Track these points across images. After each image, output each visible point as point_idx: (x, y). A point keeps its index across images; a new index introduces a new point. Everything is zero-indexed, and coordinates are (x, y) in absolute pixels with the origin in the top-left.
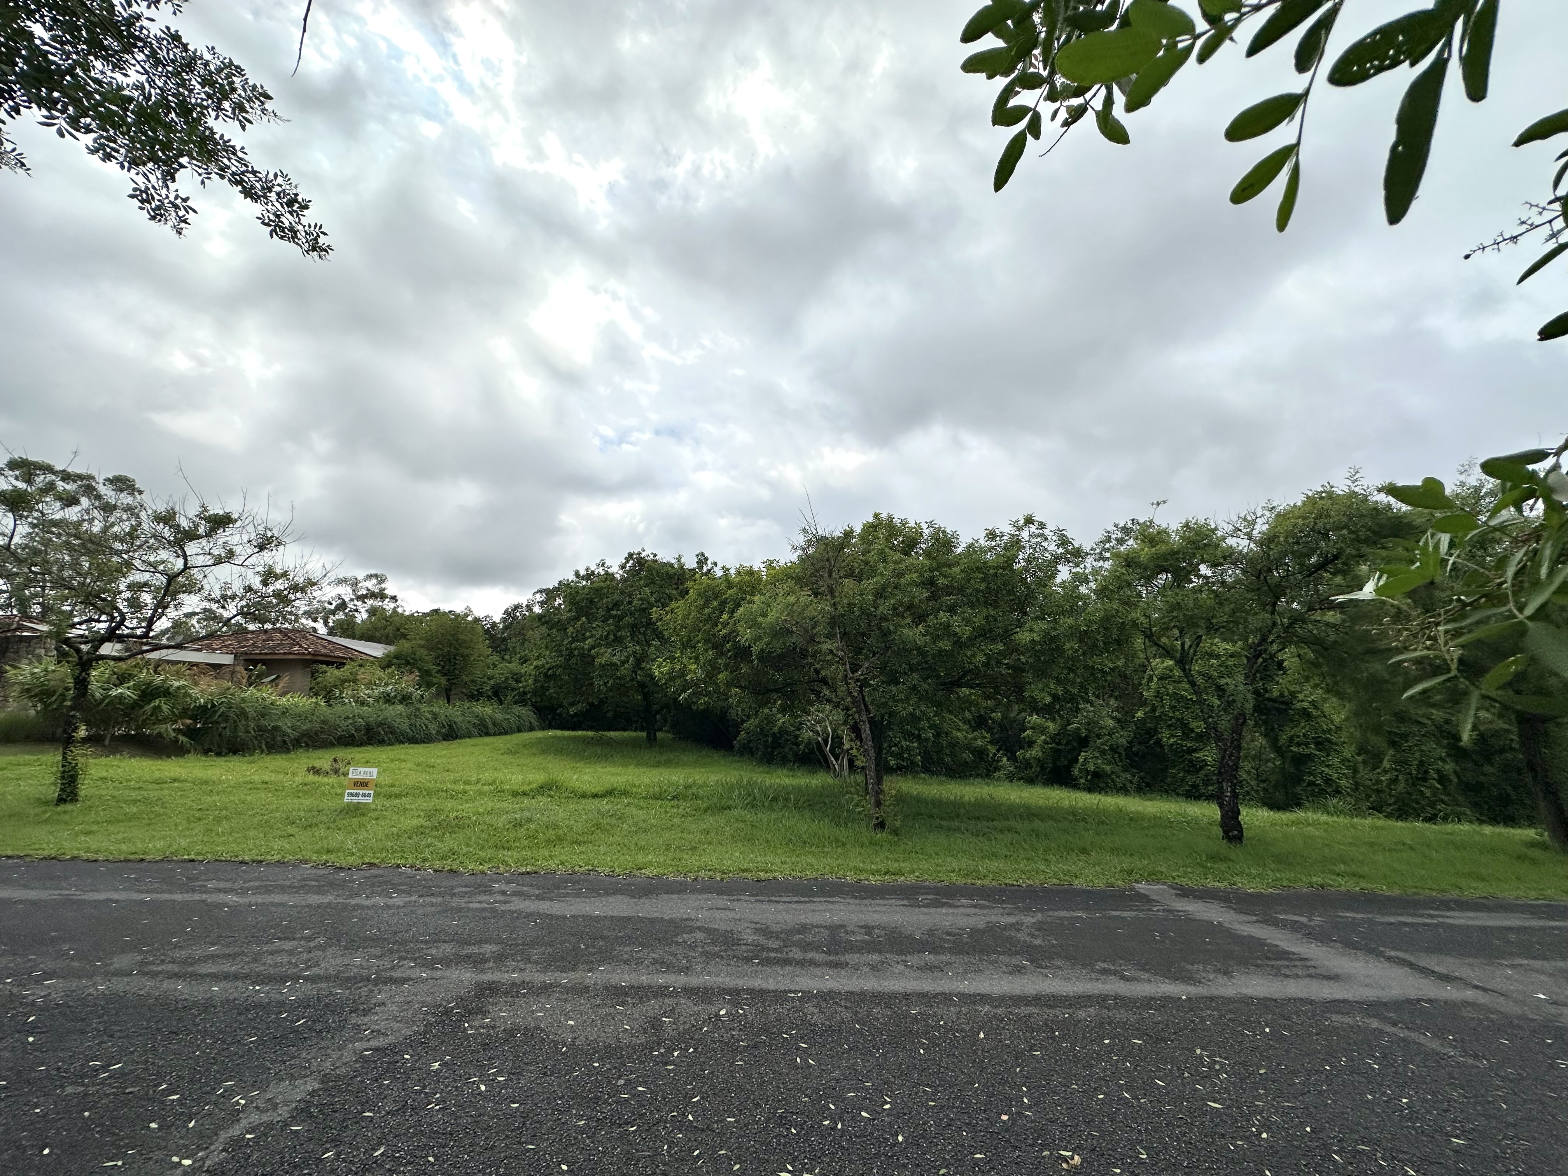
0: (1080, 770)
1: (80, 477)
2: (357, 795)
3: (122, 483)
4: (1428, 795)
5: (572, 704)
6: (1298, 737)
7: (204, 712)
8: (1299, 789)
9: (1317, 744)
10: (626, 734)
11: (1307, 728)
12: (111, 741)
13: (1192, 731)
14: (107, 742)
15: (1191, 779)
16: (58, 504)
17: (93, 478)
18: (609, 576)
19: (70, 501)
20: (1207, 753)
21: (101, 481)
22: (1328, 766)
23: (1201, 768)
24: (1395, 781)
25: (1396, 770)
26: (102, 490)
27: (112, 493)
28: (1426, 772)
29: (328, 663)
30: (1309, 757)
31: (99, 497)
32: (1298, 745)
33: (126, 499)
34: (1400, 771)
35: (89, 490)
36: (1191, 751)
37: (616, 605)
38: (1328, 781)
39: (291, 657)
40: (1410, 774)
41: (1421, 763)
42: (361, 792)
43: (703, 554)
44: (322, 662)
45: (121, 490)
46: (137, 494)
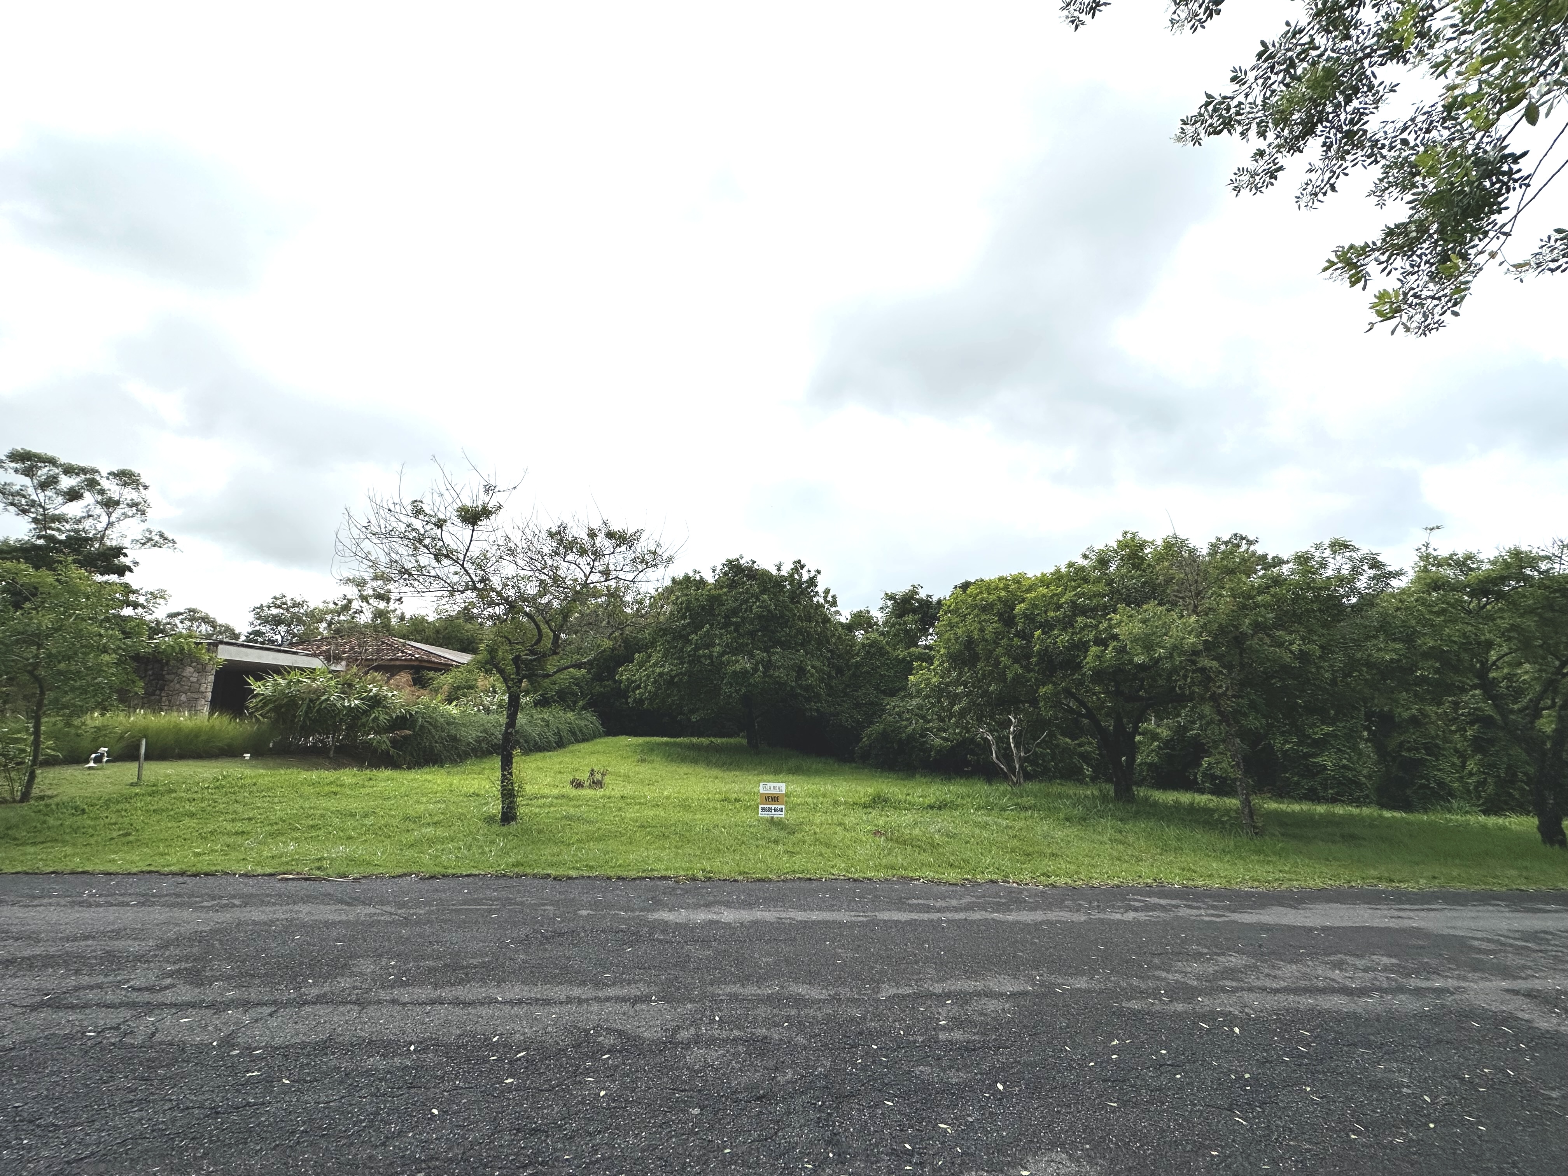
1: (84, 471)
2: (770, 810)
3: (126, 478)
4: (1517, 796)
6: (1409, 742)
8: (1409, 792)
9: (1425, 749)
11: (1417, 734)
13: (1309, 737)
15: (1306, 784)
16: (60, 499)
17: (97, 471)
19: (73, 495)
20: (1325, 758)
21: (105, 474)
22: (1439, 770)
23: (1318, 773)
26: (105, 484)
27: (118, 488)
30: (1421, 762)
31: (102, 492)
32: (1409, 750)
33: (129, 494)
35: (92, 484)
42: (773, 807)
45: (125, 484)
46: (141, 488)
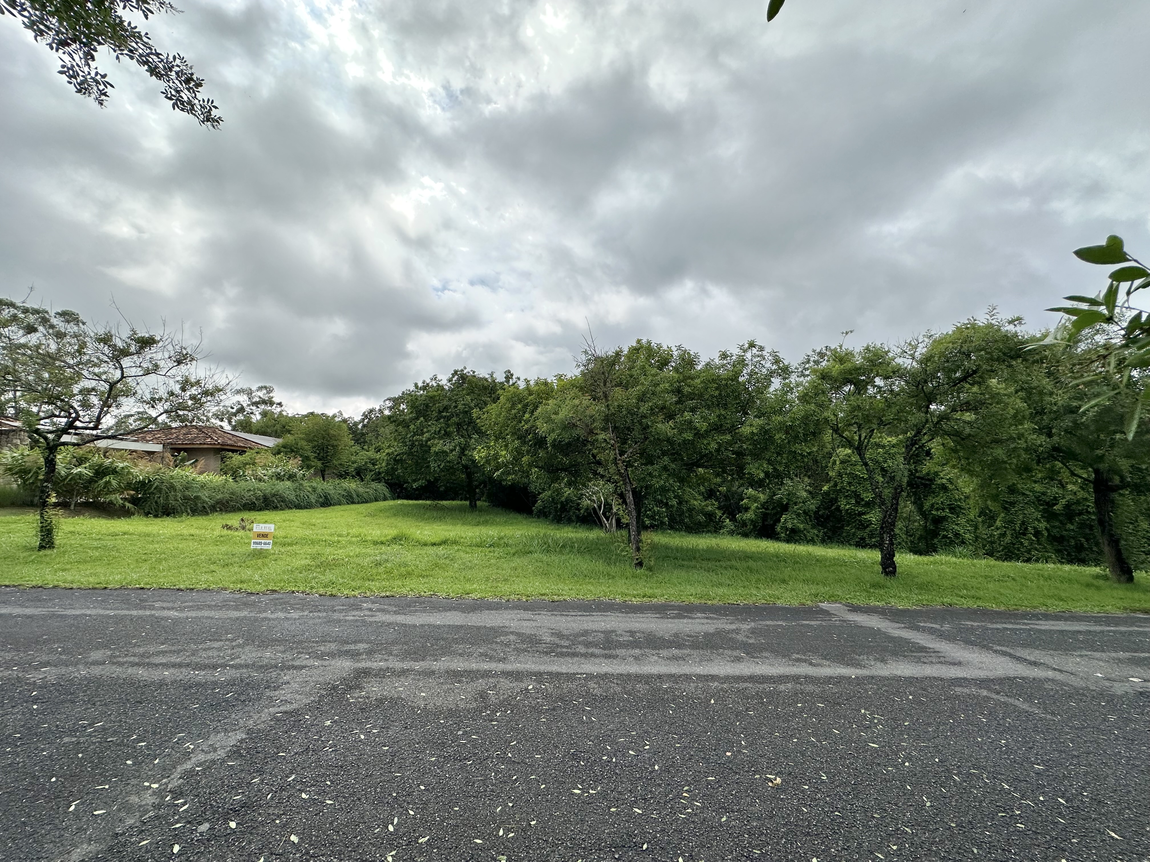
0: (782, 528)
1: (36, 312)
2: (260, 543)
3: (68, 316)
4: (1026, 544)
5: (414, 481)
6: (937, 504)
7: (143, 486)
8: (936, 541)
9: (950, 509)
10: (454, 503)
11: (945, 498)
12: (75, 506)
13: (863, 500)
14: (72, 507)
15: (860, 534)
16: (21, 332)
17: (47, 312)
18: (440, 387)
19: (31, 329)
20: (872, 515)
21: (53, 314)
22: (957, 525)
23: (868, 526)
24: (1004, 535)
25: (1005, 527)
26: (54, 321)
27: (62, 324)
28: (1026, 529)
29: (233, 451)
30: (944, 519)
31: (52, 327)
32: (937, 509)
33: (72, 328)
34: (1007, 528)
35: (45, 321)
36: (861, 514)
37: (446, 409)
38: (957, 535)
39: (205, 446)
40: (1014, 530)
41: (1023, 523)
42: (263, 541)
43: (509, 372)
44: (229, 450)
45: (68, 322)
46: (81, 324)
